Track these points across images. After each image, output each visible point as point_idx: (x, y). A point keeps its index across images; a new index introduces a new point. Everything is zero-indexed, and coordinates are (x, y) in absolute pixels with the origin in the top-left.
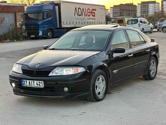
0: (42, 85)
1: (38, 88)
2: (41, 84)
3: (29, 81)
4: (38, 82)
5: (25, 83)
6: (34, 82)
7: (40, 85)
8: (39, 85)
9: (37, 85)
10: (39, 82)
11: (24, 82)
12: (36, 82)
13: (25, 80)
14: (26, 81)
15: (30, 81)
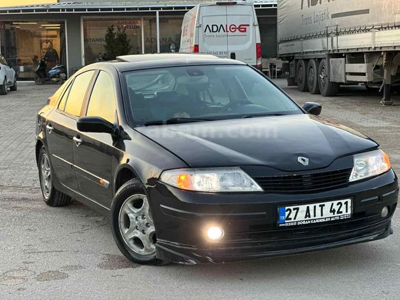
0: (347, 212)
1: (336, 221)
2: (343, 209)
3: (308, 207)
4: (335, 202)
5: (292, 216)
6: (322, 206)
7: (341, 212)
8: (339, 212)
9: (332, 215)
10: (338, 204)
11: (287, 213)
12: (328, 205)
13: (292, 208)
14: (294, 209)
15: (311, 206)
